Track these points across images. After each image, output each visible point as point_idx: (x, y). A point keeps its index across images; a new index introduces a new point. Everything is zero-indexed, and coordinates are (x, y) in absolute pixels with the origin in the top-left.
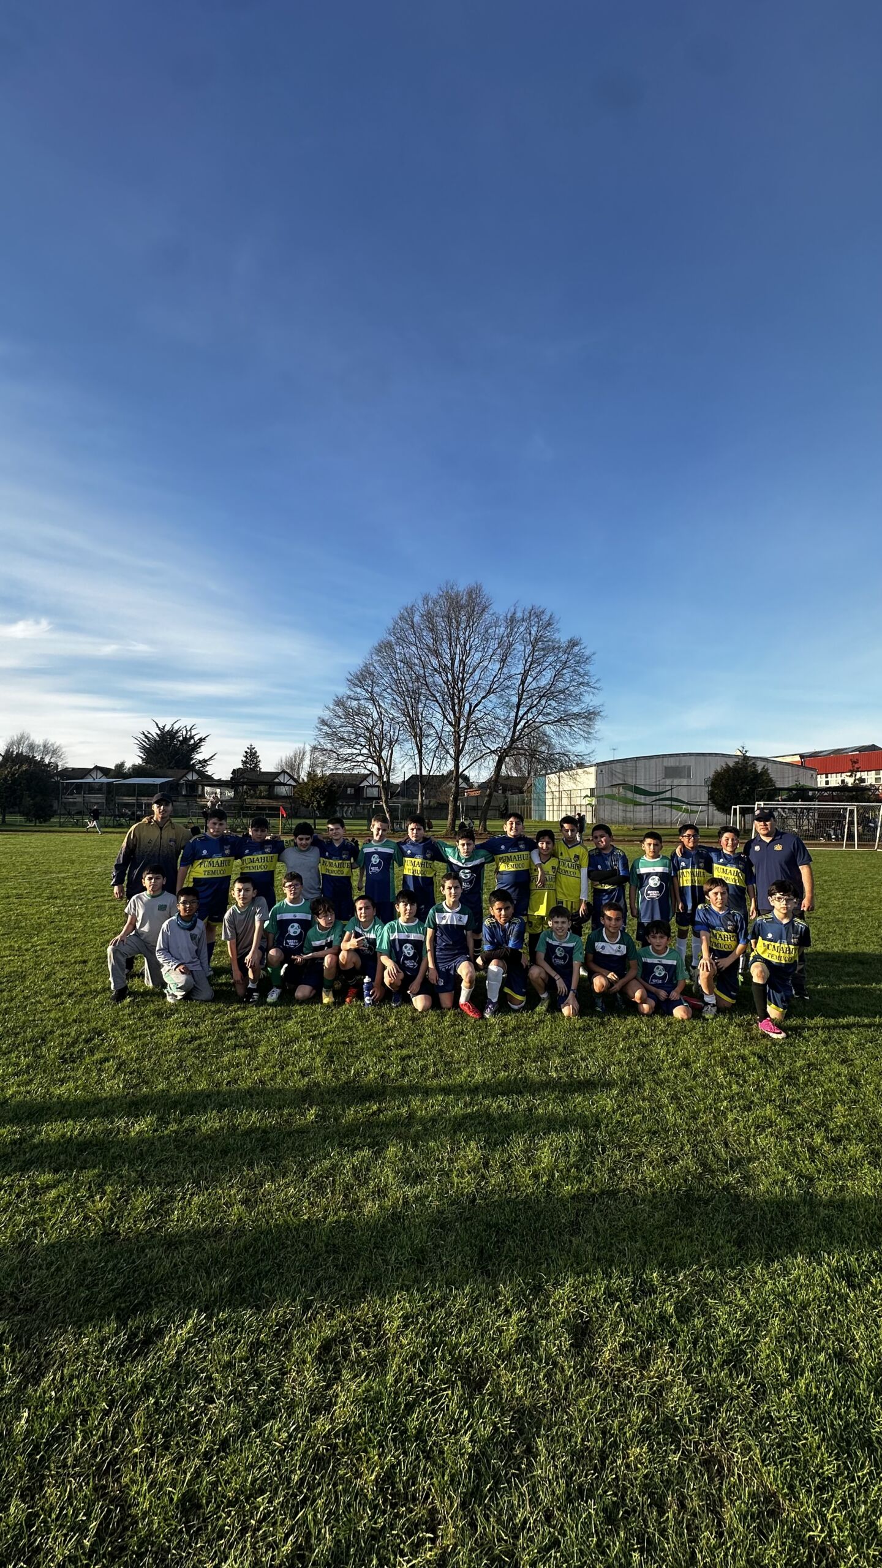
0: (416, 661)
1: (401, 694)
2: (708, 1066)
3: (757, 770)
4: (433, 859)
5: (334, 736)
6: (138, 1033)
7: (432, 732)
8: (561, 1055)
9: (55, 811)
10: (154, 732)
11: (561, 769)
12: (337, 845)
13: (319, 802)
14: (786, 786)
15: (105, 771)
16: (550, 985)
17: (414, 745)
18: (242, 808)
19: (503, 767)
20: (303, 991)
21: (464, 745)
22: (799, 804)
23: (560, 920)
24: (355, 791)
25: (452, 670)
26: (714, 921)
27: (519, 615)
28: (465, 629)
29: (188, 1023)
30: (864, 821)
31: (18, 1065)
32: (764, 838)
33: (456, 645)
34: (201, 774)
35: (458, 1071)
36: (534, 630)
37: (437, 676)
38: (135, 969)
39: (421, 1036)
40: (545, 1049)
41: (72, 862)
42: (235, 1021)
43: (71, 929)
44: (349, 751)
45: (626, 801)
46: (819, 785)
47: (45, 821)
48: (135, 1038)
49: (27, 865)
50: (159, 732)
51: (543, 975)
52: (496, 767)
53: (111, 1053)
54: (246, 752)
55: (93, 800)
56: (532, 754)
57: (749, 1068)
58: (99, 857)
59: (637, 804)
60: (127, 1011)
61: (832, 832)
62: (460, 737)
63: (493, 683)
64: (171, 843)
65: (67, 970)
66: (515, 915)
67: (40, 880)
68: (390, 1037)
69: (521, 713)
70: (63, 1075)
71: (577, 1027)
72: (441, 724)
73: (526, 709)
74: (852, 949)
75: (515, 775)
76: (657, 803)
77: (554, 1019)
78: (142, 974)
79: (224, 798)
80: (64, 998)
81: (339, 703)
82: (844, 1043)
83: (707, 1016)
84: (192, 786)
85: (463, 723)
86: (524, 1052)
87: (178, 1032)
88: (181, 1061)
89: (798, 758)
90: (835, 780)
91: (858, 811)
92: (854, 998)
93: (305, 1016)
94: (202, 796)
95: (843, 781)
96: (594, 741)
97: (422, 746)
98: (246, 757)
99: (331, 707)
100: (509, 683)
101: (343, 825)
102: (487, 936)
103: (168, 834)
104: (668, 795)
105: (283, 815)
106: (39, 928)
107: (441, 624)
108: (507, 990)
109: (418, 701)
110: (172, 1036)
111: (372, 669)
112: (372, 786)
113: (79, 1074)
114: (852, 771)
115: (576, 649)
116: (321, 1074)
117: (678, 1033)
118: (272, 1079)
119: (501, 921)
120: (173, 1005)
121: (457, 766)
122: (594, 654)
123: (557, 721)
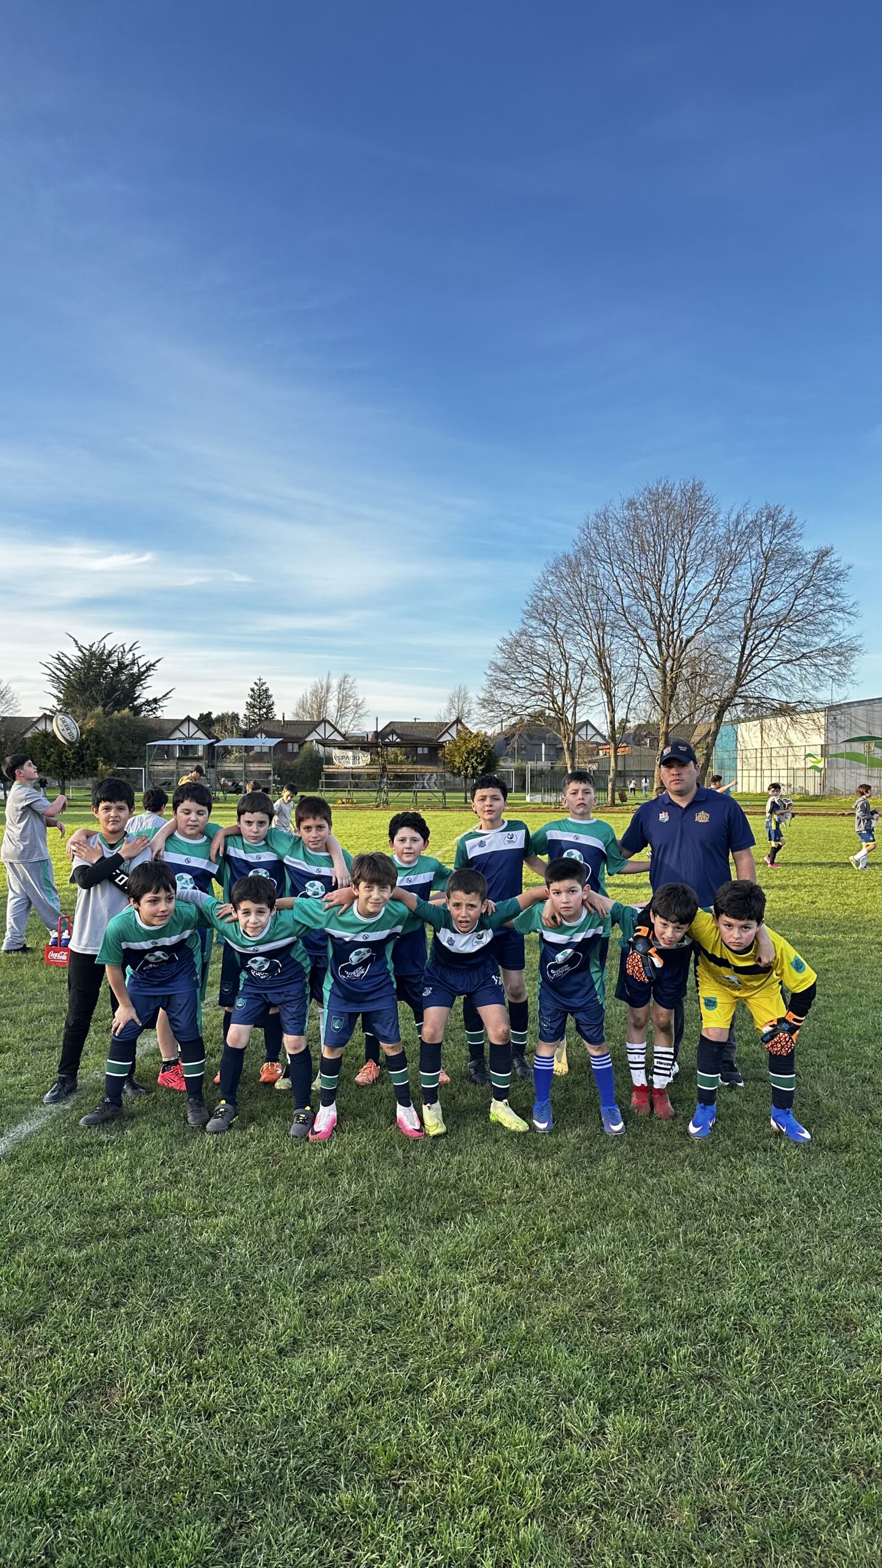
10: (73, 654)
50: (82, 655)
54: (253, 690)
98: (249, 696)
115: (826, 562)
123: (798, 659)
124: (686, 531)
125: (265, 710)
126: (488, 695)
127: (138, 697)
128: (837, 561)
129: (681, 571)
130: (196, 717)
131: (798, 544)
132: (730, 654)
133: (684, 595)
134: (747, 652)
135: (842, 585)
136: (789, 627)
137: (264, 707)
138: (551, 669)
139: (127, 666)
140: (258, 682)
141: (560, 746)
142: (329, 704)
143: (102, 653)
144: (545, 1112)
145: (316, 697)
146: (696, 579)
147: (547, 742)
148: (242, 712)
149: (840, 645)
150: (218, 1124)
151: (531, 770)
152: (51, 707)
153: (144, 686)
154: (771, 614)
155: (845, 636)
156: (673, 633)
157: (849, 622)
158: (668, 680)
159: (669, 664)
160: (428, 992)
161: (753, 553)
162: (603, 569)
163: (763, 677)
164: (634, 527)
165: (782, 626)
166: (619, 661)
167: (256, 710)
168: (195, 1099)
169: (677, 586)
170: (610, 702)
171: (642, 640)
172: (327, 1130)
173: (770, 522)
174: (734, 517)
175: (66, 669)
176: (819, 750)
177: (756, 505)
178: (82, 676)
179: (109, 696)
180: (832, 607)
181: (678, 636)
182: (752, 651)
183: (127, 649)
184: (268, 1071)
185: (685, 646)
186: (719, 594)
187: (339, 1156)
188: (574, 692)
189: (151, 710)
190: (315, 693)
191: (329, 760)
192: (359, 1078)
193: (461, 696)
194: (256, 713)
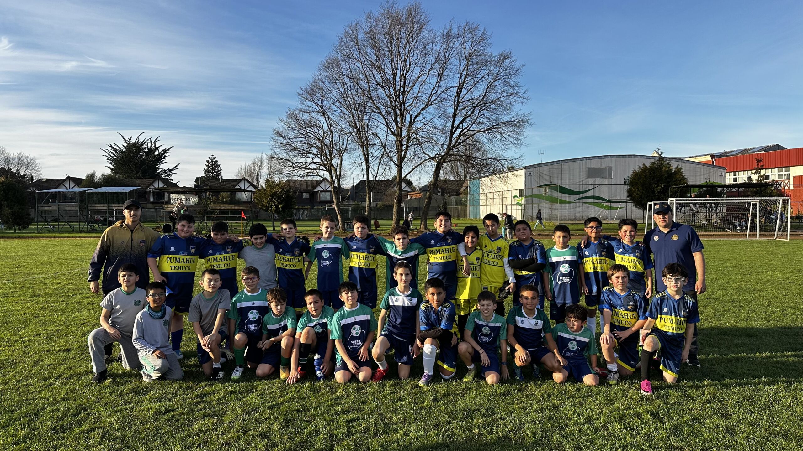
0: (362, 76)
1: (348, 107)
2: (608, 422)
3: (671, 170)
4: (375, 253)
5: (289, 146)
6: (119, 408)
7: (377, 141)
8: (483, 416)
9: (33, 219)
10: (121, 144)
11: (494, 173)
12: (289, 243)
13: (277, 207)
14: (698, 184)
15: (77, 181)
16: (476, 358)
17: (361, 154)
18: (206, 212)
19: (441, 171)
20: (263, 368)
21: (406, 152)
22: (707, 199)
23: (485, 302)
24: (310, 195)
25: (394, 84)
26: (614, 301)
27: (455, 31)
28: (405, 45)
29: (162, 398)
30: (766, 213)
31: (16, 436)
32: (662, 229)
33: (397, 61)
34: (167, 182)
35: (396, 430)
36: (468, 45)
37: (381, 89)
38: (113, 355)
39: (364, 403)
40: (470, 410)
41: (52, 264)
42: (203, 396)
43: (54, 322)
44: (303, 160)
45: (552, 200)
46: (728, 182)
47: (24, 228)
48: (116, 412)
49: (10, 268)
50: (125, 144)
51: (470, 350)
52: (435, 172)
53: (96, 425)
54: (208, 162)
55: (67, 208)
56: (468, 160)
57: (642, 422)
58: (76, 259)
59: (562, 202)
60: (108, 390)
61: (737, 224)
62: (402, 145)
63: (431, 95)
64: (141, 244)
65: (52, 357)
66: (446, 300)
67: (23, 281)
68: (339, 404)
69: (456, 123)
70: (55, 443)
71: (499, 392)
72: (385, 134)
73: (461, 119)
74: (743, 324)
75: (452, 179)
76: (581, 201)
77: (479, 386)
78: (120, 359)
79: (188, 204)
80: (52, 380)
81: (292, 116)
82: (725, 401)
83: (611, 383)
84: (159, 194)
85: (404, 133)
86: (452, 414)
87: (154, 406)
88: (157, 430)
89: (709, 158)
90: (742, 177)
91: (760, 205)
92: (739, 365)
93: (264, 390)
94: (168, 202)
95: (749, 178)
96: (522, 147)
97: (368, 154)
98: (208, 166)
99: (285, 119)
100: (445, 96)
101: (295, 226)
102: (423, 319)
103: (139, 236)
104: (590, 194)
105: (243, 218)
106: (25, 323)
107: (383, 41)
108: (440, 363)
109: (364, 114)
110: (149, 410)
111: (321, 84)
112: (325, 191)
113: (70, 441)
114: (756, 169)
115: (507, 61)
116: (278, 436)
117: (584, 396)
118: (236, 442)
119: (434, 305)
120: (148, 384)
121: (400, 172)
122: (523, 66)
127: (159, 168)
128: (514, 62)
135: (518, 79)
137: (215, 172)
139: (153, 150)
140: (211, 157)
143: (138, 144)
153: (163, 162)
155: (520, 114)
157: (523, 103)
167: (210, 174)
175: (117, 153)
178: (126, 156)
189: (167, 176)
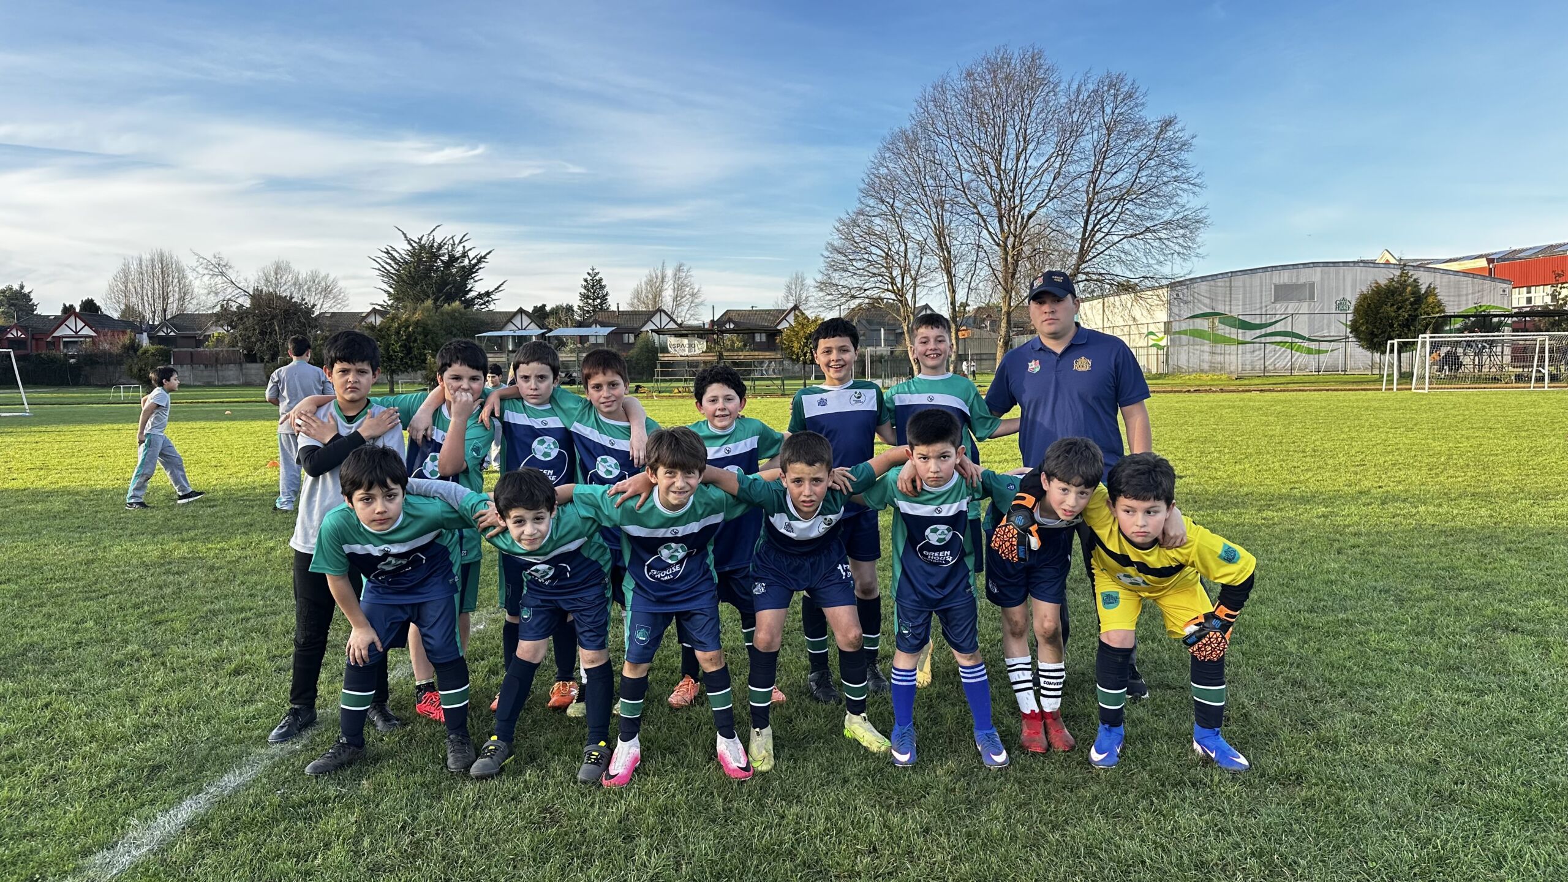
3: (1420, 290)
10: (402, 248)
14: (1460, 311)
45: (1215, 339)
46: (1515, 306)
50: (410, 248)
54: (586, 281)
59: (1232, 342)
89: (1483, 263)
90: (1541, 296)
98: (585, 287)
104: (1279, 327)
123: (1142, 233)
124: (1026, 102)
125: (599, 301)
126: (825, 278)
127: (470, 290)
128: (1182, 130)
129: (1022, 143)
130: (530, 310)
131: (1141, 113)
132: (1073, 230)
133: (1025, 168)
134: (1089, 228)
135: (1186, 156)
136: (1132, 200)
137: (598, 298)
138: (890, 249)
139: (458, 258)
140: (591, 272)
141: (900, 331)
142: (664, 294)
143: (432, 246)
144: (907, 739)
145: (651, 286)
146: (1037, 151)
147: (886, 327)
148: (576, 302)
149: (1185, 218)
150: (485, 765)
151: (871, 356)
152: (382, 303)
153: (476, 279)
154: (1113, 187)
155: (1189, 209)
156: (1014, 208)
157: (1194, 193)
158: (1009, 258)
159: (1011, 240)
160: (759, 589)
161: (1095, 124)
162: (942, 144)
163: (1106, 252)
164: (973, 99)
165: (1125, 199)
166: (959, 239)
167: (590, 301)
168: (458, 735)
169: (1018, 160)
170: (951, 282)
171: (982, 216)
172: (625, 772)
173: (1112, 91)
174: (1074, 87)
175: (396, 263)
176: (1162, 326)
177: (1097, 74)
178: (412, 269)
179: (440, 290)
180: (1176, 179)
181: (1019, 212)
182: (1095, 226)
183: (457, 242)
184: (558, 692)
185: (1027, 222)
186: (1060, 168)
187: (639, 811)
188: (913, 273)
189: (484, 304)
190: (650, 282)
191: (664, 350)
192: (674, 699)
193: (798, 282)
194: (589, 304)
